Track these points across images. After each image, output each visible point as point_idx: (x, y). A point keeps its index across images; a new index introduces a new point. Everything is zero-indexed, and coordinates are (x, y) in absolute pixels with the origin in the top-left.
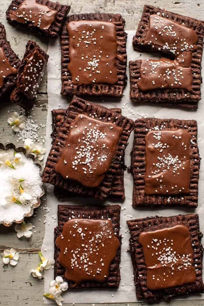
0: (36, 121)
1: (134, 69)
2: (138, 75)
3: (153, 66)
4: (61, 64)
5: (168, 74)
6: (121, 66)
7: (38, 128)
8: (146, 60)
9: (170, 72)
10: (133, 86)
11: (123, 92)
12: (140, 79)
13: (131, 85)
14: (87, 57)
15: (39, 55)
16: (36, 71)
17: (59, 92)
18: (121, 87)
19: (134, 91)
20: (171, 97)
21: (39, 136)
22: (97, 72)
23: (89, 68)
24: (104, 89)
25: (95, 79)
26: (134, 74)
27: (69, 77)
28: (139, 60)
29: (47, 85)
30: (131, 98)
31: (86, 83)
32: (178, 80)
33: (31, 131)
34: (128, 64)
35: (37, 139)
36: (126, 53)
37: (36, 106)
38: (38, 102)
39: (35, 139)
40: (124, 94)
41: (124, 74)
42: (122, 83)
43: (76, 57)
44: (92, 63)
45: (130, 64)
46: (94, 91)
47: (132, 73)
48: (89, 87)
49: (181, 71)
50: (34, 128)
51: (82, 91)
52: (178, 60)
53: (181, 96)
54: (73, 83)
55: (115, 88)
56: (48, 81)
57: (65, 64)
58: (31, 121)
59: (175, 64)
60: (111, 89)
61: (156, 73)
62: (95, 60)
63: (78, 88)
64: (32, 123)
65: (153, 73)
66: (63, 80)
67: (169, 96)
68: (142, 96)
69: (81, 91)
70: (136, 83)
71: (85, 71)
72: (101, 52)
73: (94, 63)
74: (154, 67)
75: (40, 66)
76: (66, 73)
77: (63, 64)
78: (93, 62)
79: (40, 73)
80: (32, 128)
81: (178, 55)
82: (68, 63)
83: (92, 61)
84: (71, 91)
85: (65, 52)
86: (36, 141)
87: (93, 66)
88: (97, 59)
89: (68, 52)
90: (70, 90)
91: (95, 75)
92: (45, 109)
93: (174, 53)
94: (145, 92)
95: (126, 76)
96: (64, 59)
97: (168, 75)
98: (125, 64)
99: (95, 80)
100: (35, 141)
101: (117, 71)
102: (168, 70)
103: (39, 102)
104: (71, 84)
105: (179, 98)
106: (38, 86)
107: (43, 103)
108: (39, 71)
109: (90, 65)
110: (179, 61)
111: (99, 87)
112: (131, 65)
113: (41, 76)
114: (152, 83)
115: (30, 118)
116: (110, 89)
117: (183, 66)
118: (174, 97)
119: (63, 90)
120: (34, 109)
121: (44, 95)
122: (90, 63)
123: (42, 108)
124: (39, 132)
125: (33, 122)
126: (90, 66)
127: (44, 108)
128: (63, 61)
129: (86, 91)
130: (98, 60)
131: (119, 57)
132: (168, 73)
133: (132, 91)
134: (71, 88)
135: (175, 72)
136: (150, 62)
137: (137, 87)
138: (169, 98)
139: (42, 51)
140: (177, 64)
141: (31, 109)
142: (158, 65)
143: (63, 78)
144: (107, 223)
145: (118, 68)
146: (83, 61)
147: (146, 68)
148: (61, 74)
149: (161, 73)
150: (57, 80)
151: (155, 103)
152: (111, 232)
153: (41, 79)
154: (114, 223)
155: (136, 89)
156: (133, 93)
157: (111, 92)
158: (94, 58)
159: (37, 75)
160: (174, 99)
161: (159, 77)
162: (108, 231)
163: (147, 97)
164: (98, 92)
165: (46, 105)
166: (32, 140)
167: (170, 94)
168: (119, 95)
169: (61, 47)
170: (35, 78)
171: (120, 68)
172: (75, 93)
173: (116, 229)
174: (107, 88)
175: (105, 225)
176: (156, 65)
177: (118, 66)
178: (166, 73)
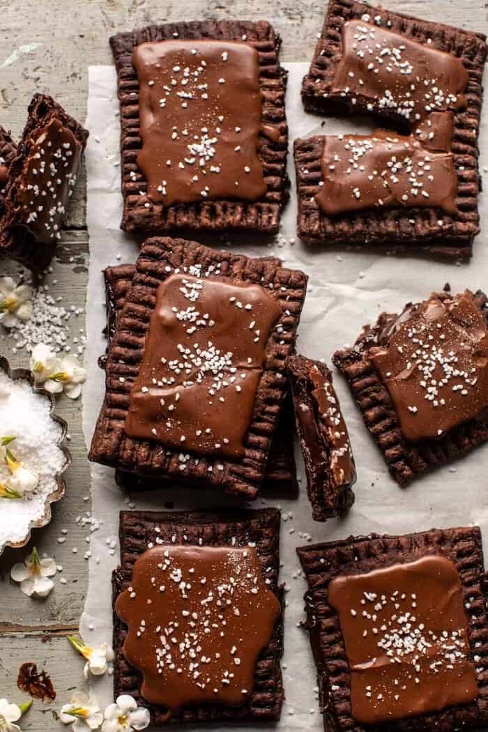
0: (60, 298)
1: (306, 161)
2: (318, 174)
3: (354, 150)
4: (121, 152)
5: (394, 170)
6: (273, 153)
7: (67, 317)
8: (337, 136)
9: (398, 165)
10: (304, 202)
11: (279, 219)
12: (321, 183)
13: (299, 202)
14: (185, 132)
15: (61, 130)
16: (56, 171)
17: (116, 224)
18: (276, 207)
19: (308, 215)
20: (404, 229)
21: (68, 337)
22: (213, 169)
23: (192, 160)
24: (232, 214)
25: (207, 188)
26: (306, 172)
27: (141, 184)
28: (320, 137)
29: (85, 208)
30: (302, 235)
31: (184, 198)
32: (420, 185)
33: (47, 324)
34: (290, 148)
35: (63, 344)
36: (284, 119)
37: (59, 259)
38: (63, 249)
39: (59, 344)
40: (281, 223)
41: (283, 174)
42: (276, 195)
43: (156, 132)
44: (200, 148)
45: (296, 147)
46: (206, 217)
47: (303, 169)
48: (192, 208)
49: (427, 162)
50: (55, 316)
51: (175, 218)
52: (419, 134)
53: (427, 226)
54: (151, 201)
55: (260, 210)
56: (89, 196)
57: (130, 153)
58: (47, 300)
59: (410, 144)
60: (249, 212)
61: (362, 168)
62: (206, 139)
63: (164, 213)
64: (50, 304)
65: (355, 169)
66: (126, 193)
67: (398, 226)
68: (329, 228)
69: (172, 220)
70: (312, 195)
71: (183, 169)
72: (221, 118)
73: (204, 148)
74: (357, 153)
75: (64, 159)
76: (132, 174)
77: (126, 151)
78: (200, 144)
79: (67, 176)
80: (49, 318)
81: (419, 121)
82: (137, 150)
83: (198, 142)
84: (147, 220)
85: (130, 121)
86: (62, 349)
87: (201, 154)
88: (211, 138)
89: (137, 120)
90: (146, 217)
91: (207, 177)
92: (82, 267)
93: (407, 116)
94: (335, 218)
95: (287, 178)
96: (128, 139)
97: (395, 174)
98: (284, 146)
99: (207, 191)
100: (58, 349)
101: (263, 166)
102: (394, 159)
103: (67, 249)
104: (146, 202)
105: (423, 232)
106: (63, 208)
107: (77, 252)
108: (63, 171)
109: (194, 153)
110: (421, 136)
111: (219, 208)
112: (298, 149)
113: (69, 184)
114: (354, 194)
115: (45, 292)
116: (245, 212)
117: (432, 148)
118: (410, 229)
119: (127, 218)
120: (54, 268)
121: (78, 233)
122: (193, 147)
123: (74, 266)
124: (69, 326)
125: (53, 302)
126: (193, 156)
127: (80, 265)
128: (125, 145)
129: (185, 219)
130: (214, 140)
131: (270, 130)
132: (393, 167)
133: (304, 217)
134: (148, 213)
135: (411, 165)
136: (346, 140)
137: (315, 205)
138: (398, 231)
139: (71, 120)
140: (417, 144)
141: (47, 269)
142: (367, 147)
143: (125, 188)
144: (245, 554)
145: (265, 159)
146: (176, 144)
147: (336, 158)
148: (122, 177)
149: (376, 169)
150: (112, 192)
151: (362, 244)
152: (256, 579)
153: (71, 192)
154: (265, 555)
155: (313, 211)
156: (305, 222)
157: (250, 219)
158: (204, 134)
159: (59, 181)
160: (409, 233)
161: (371, 178)
162: (249, 576)
163: (341, 230)
164: (215, 221)
165: (84, 257)
166: (50, 348)
167: (401, 221)
168: (271, 227)
169: (121, 110)
170: (52, 189)
171: (270, 159)
172: (156, 224)
173: (269, 569)
174: (240, 209)
175: (241, 561)
176: (363, 149)
177: (265, 154)
178: (389, 168)
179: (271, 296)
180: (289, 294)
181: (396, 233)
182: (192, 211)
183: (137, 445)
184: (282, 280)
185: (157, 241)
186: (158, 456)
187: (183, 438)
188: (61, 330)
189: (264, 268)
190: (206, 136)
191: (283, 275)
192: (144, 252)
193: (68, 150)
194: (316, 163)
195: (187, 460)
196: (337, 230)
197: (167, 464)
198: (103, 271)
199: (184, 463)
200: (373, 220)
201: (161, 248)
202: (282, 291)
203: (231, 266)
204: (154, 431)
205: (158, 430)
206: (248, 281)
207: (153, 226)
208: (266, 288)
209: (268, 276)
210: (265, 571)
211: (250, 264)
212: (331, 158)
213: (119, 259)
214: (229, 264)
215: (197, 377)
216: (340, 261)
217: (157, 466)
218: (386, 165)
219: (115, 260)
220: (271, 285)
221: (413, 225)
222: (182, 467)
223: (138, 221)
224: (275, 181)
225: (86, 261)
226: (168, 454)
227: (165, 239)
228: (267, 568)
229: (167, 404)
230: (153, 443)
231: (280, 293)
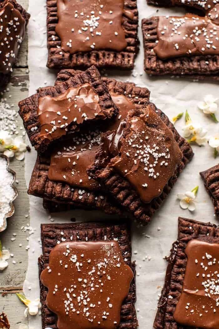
0: (13, 105)
1: (149, 30)
2: (155, 37)
3: (175, 24)
4: (47, 26)
5: (197, 34)
6: (130, 25)
7: (16, 116)
8: (165, 16)
9: (199, 32)
10: (148, 52)
11: (134, 62)
12: (157, 42)
13: (145, 52)
14: (82, 14)
15: (12, 9)
16: (10, 32)
17: (44, 64)
18: (132, 55)
19: (150, 59)
20: (203, 66)
21: (17, 127)
22: (97, 33)
23: (86, 29)
24: (108, 58)
25: (94, 44)
26: (149, 35)
27: (58, 42)
28: (156, 17)
29: (27, 56)
30: (146, 69)
31: (81, 49)
32: (211, 42)
33: (6, 120)
34: (140, 23)
35: (15, 130)
36: (136, 8)
37: (13, 84)
38: (15, 79)
39: (12, 130)
40: (135, 64)
41: (135, 37)
42: (132, 48)
43: (66, 14)
44: (90, 22)
45: (143, 22)
46: (94, 60)
47: (147, 34)
48: (85, 55)
49: (215, 30)
50: (10, 115)
51: (77, 60)
52: (210, 16)
53: (215, 65)
54: (63, 51)
55: (123, 56)
56: (29, 50)
57: (52, 25)
58: (6, 106)
59: (205, 21)
60: (118, 57)
61: (179, 33)
62: (93, 18)
63: (71, 57)
64: (7, 108)
65: (176, 34)
66: (50, 47)
67: (200, 65)
68: (162, 66)
69: (75, 61)
70: (151, 48)
71: (80, 33)
72: (102, 6)
73: (92, 22)
74: (176, 25)
75: (15, 26)
76: (53, 37)
77: (49, 25)
78: (90, 20)
79: (16, 36)
80: (7, 116)
81: (210, 9)
82: (56, 24)
83: (89, 19)
84: (61, 61)
85: (52, 9)
86: (14, 133)
87: (91, 25)
88: (96, 16)
89: (56, 8)
90: (60, 59)
91: (94, 37)
92: (25, 88)
93: (204, 6)
94: (165, 60)
95: (138, 39)
96: (51, 18)
97: (197, 36)
98: (136, 22)
99: (94, 45)
100: (12, 133)
101: (125, 32)
102: (197, 28)
103: (17, 79)
104: (60, 51)
105: (213, 68)
106: (14, 54)
107: (23, 80)
108: (14, 33)
109: (87, 25)
110: (211, 17)
111: (101, 54)
112: (144, 23)
113: (18, 41)
114: (175, 47)
115: (5, 102)
116: (115, 57)
117: (217, 23)
118: (206, 67)
119: (50, 60)
120: (10, 89)
121: (23, 70)
122: (86, 22)
123: (21, 87)
124: (18, 121)
125: (9, 107)
126: (86, 26)
127: (24, 87)
128: (49, 21)
129: (82, 61)
130: (98, 18)
131: (128, 13)
132: (196, 32)
133: (147, 60)
134: (61, 57)
135: (206, 32)
136: (170, 18)
137: (154, 54)
138: (199, 68)
139: (19, 6)
140: (209, 21)
141: (6, 89)
142: (182, 22)
143: (49, 44)
144: (112, 245)
145: (126, 29)
146: (77, 20)
147: (165, 27)
148: (47, 39)
149: (187, 34)
150: (42, 47)
151: (180, 75)
152: (119, 259)
153: (19, 47)
154: (123, 245)
155: (153, 56)
156: (149, 62)
157: (118, 61)
158: (93, 14)
159: (12, 39)
160: (206, 69)
161: (184, 38)
162: (115, 257)
163: (168, 67)
164: (99, 62)
165: (26, 83)
166: (7, 132)
167: (201, 62)
168: (129, 65)
169: (47, 4)
170: (7, 42)
171: (129, 28)
172: (66, 64)
173: (126, 252)
174: (112, 55)
175: (110, 249)
176: (180, 23)
177: (126, 26)
178: (194, 33)
179: (130, 101)
180: (140, 101)
181: (198, 68)
182: (86, 56)
183: (55, 185)
184: (136, 92)
185: (66, 71)
186: (67, 191)
187: (81, 181)
188: (13, 123)
189: (126, 87)
190: (93, 16)
191: (136, 90)
192: (59, 77)
193: (17, 22)
194: (154, 31)
195: (83, 194)
196: (166, 67)
197: (72, 196)
198: (37, 90)
199: (81, 195)
200: (185, 61)
201: (69, 75)
202: (136, 99)
203: (107, 85)
204: (65, 177)
205: (67, 176)
206: (117, 93)
207: (64, 65)
208: (128, 97)
209: (128, 91)
210: (124, 254)
211: (118, 84)
212: (162, 28)
213: (45, 84)
214: (107, 84)
215: (89, 146)
216: (167, 84)
217: (66, 197)
218: (193, 31)
219: (44, 84)
220: (130, 96)
221: (208, 64)
222: (80, 197)
223: (56, 61)
224: (132, 40)
225: (27, 85)
226: (72, 190)
227: (70, 71)
228: (125, 252)
229: (72, 161)
230: (64, 184)
231: (135, 100)
